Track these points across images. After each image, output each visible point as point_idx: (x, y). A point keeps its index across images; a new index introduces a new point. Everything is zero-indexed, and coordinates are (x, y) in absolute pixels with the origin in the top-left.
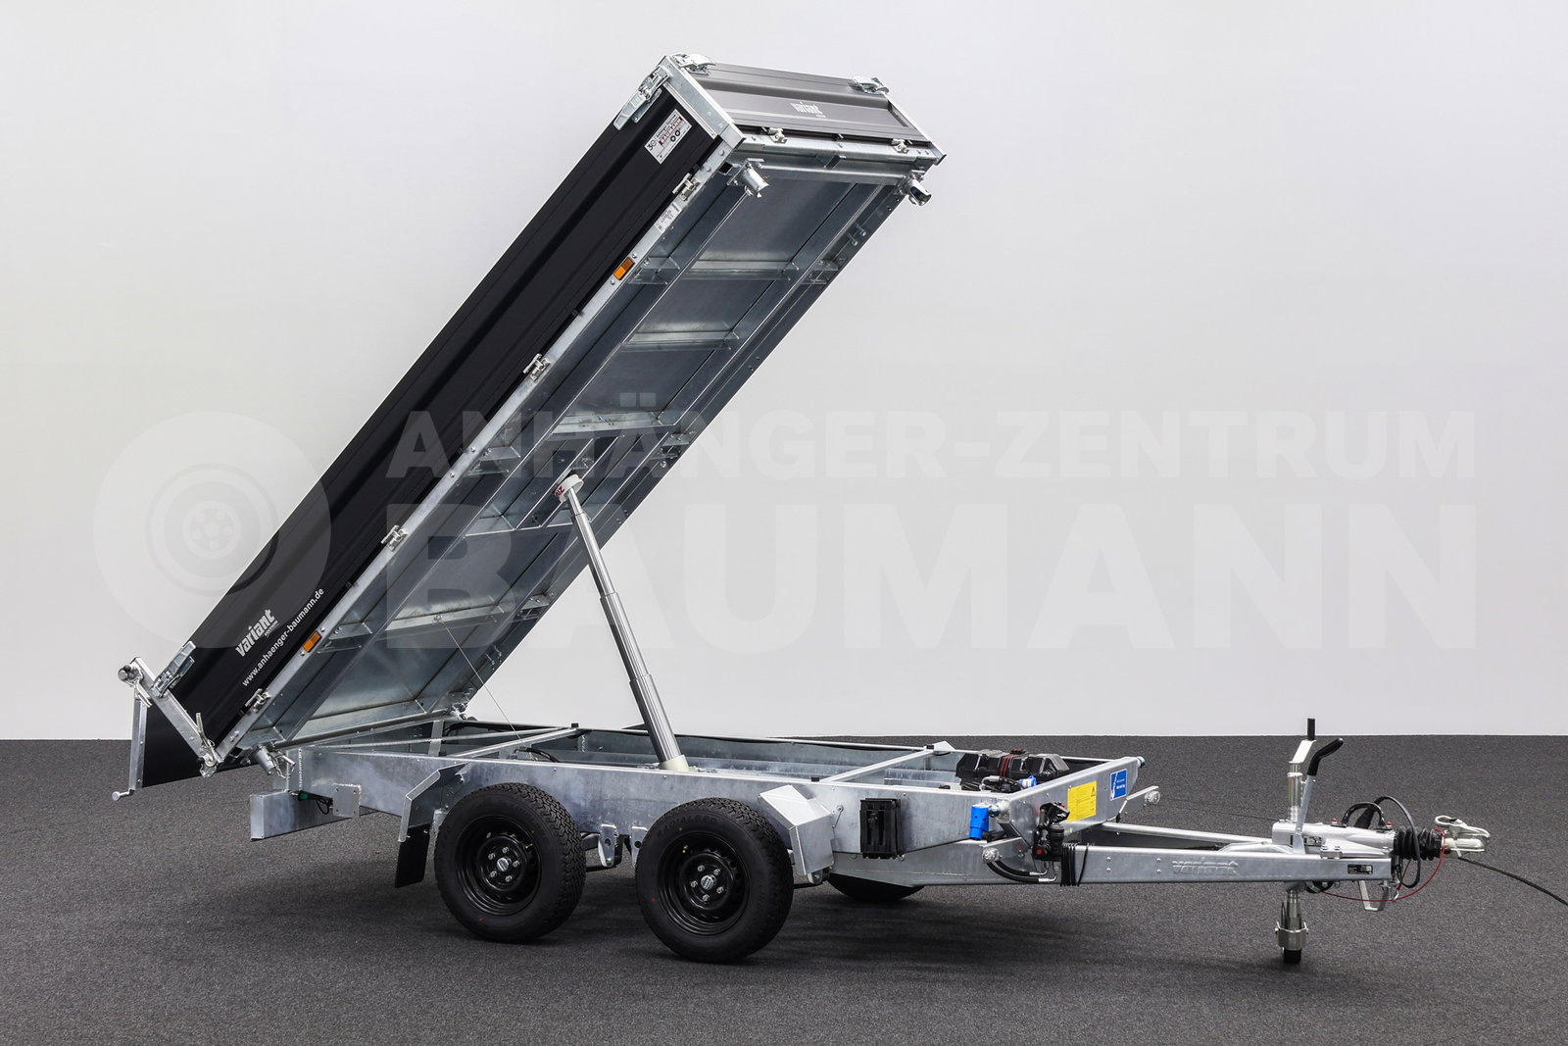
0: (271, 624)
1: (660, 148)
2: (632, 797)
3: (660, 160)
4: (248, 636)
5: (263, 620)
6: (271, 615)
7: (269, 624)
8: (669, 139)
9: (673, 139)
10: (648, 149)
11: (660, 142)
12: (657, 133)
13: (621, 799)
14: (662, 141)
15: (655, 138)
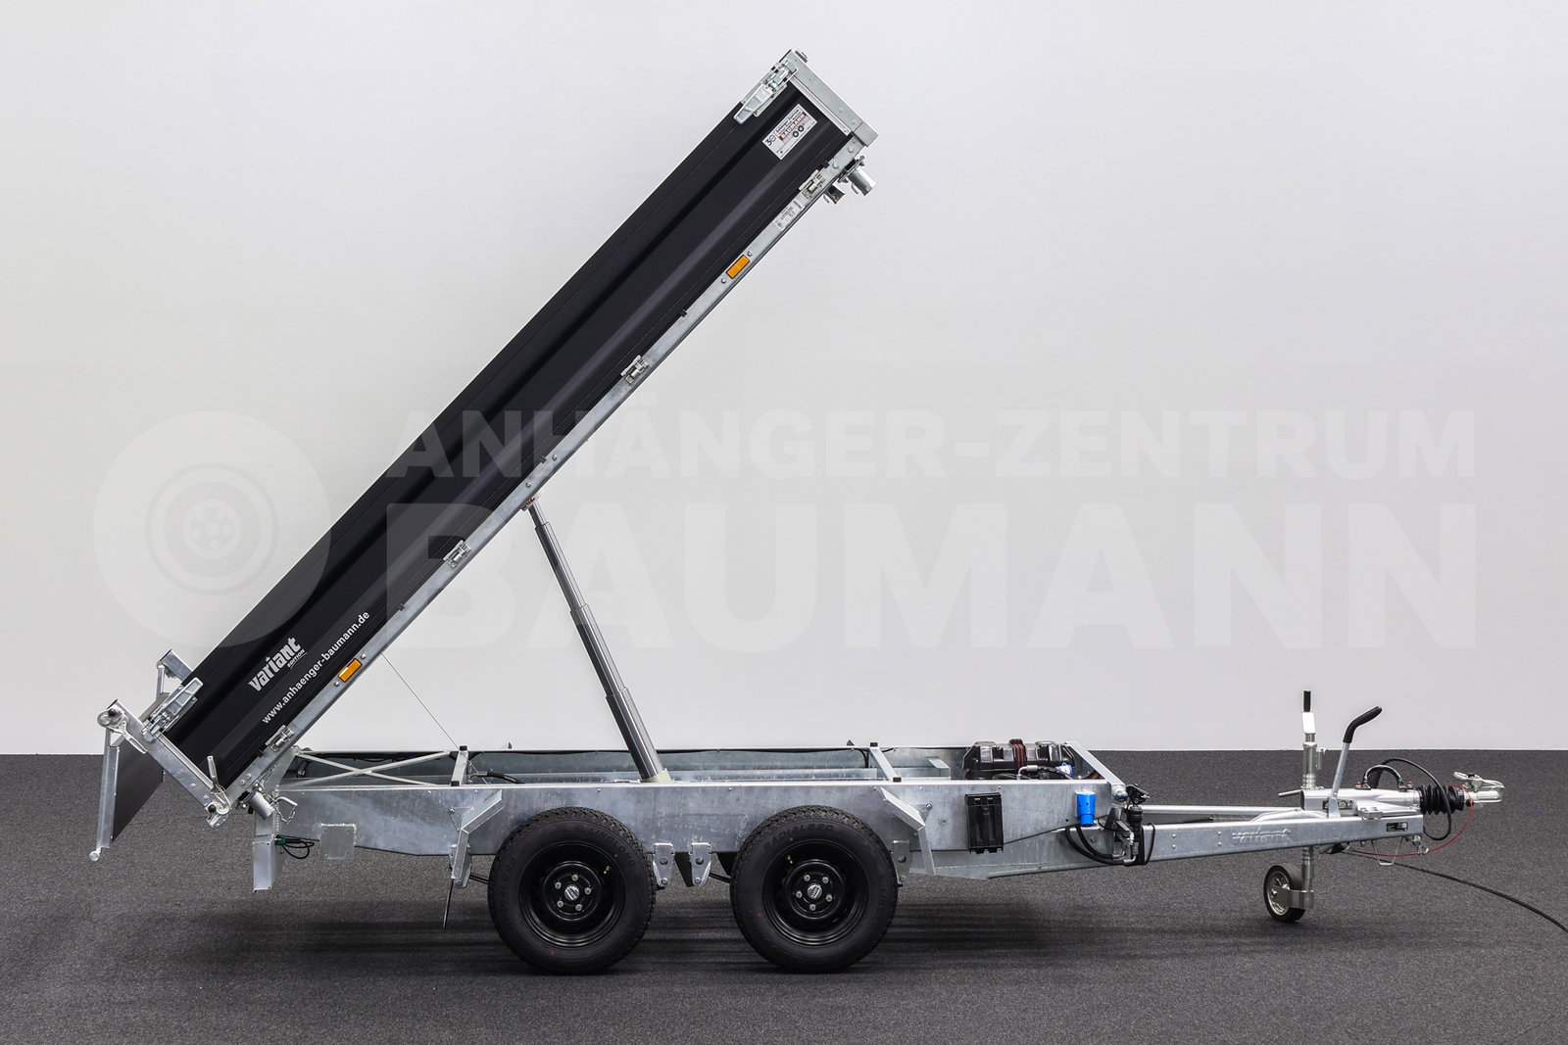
0: (296, 653)
1: (781, 143)
2: (691, 812)
3: (781, 156)
4: (266, 668)
5: (285, 650)
6: (296, 644)
7: (292, 654)
8: (791, 135)
9: (795, 134)
10: (767, 144)
11: (781, 138)
12: (777, 128)
13: (679, 816)
14: (783, 136)
15: (774, 133)
